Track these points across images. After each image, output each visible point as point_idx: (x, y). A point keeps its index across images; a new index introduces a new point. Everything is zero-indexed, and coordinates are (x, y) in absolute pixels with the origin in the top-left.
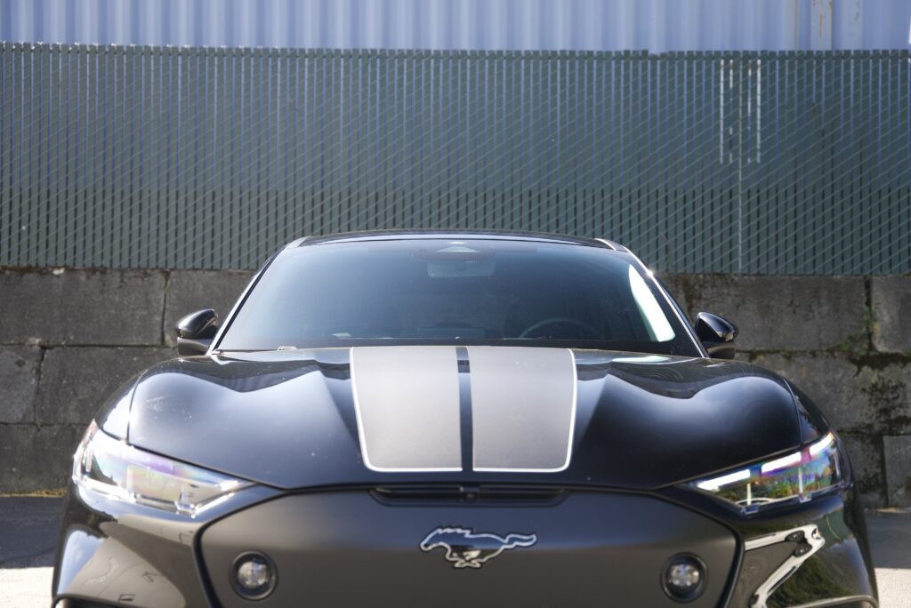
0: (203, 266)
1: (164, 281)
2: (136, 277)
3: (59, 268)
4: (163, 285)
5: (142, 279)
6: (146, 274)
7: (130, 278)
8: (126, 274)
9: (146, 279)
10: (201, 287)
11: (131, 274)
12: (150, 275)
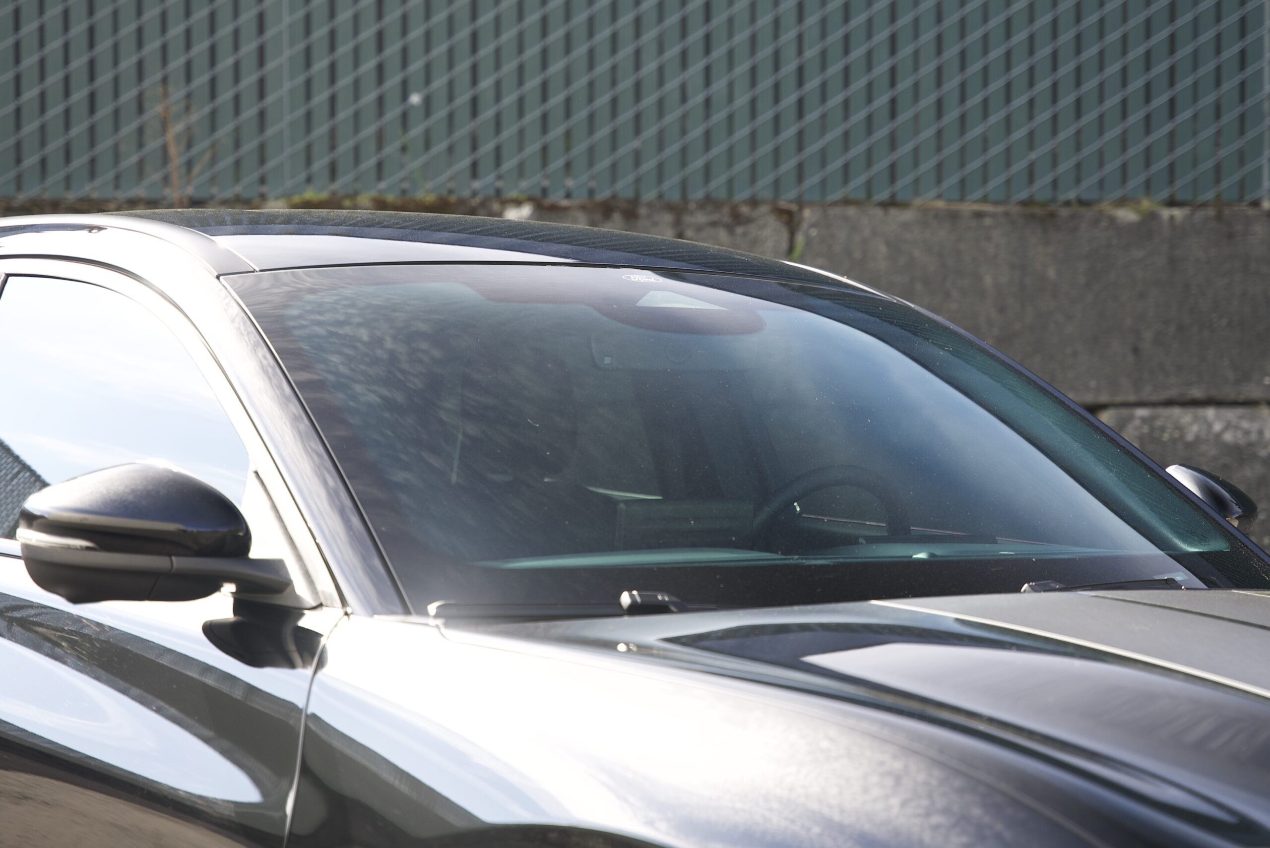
0: (869, 195)
1: (785, 235)
2: (714, 224)
3: (518, 203)
4: (784, 246)
5: (730, 229)
6: (737, 219)
7: (699, 229)
8: (688, 219)
9: (739, 230)
10: (883, 249)
11: (701, 218)
12: (749, 221)
